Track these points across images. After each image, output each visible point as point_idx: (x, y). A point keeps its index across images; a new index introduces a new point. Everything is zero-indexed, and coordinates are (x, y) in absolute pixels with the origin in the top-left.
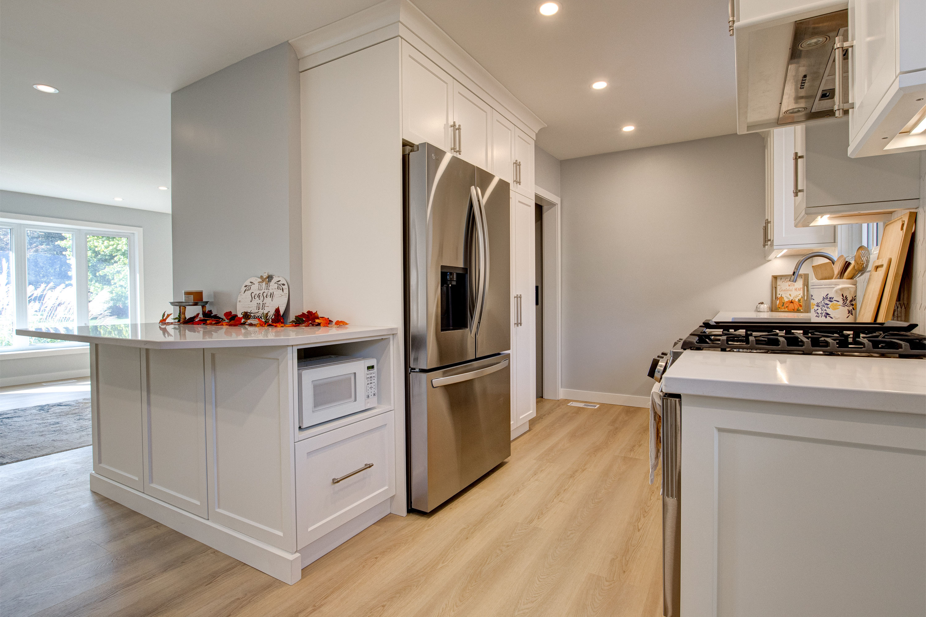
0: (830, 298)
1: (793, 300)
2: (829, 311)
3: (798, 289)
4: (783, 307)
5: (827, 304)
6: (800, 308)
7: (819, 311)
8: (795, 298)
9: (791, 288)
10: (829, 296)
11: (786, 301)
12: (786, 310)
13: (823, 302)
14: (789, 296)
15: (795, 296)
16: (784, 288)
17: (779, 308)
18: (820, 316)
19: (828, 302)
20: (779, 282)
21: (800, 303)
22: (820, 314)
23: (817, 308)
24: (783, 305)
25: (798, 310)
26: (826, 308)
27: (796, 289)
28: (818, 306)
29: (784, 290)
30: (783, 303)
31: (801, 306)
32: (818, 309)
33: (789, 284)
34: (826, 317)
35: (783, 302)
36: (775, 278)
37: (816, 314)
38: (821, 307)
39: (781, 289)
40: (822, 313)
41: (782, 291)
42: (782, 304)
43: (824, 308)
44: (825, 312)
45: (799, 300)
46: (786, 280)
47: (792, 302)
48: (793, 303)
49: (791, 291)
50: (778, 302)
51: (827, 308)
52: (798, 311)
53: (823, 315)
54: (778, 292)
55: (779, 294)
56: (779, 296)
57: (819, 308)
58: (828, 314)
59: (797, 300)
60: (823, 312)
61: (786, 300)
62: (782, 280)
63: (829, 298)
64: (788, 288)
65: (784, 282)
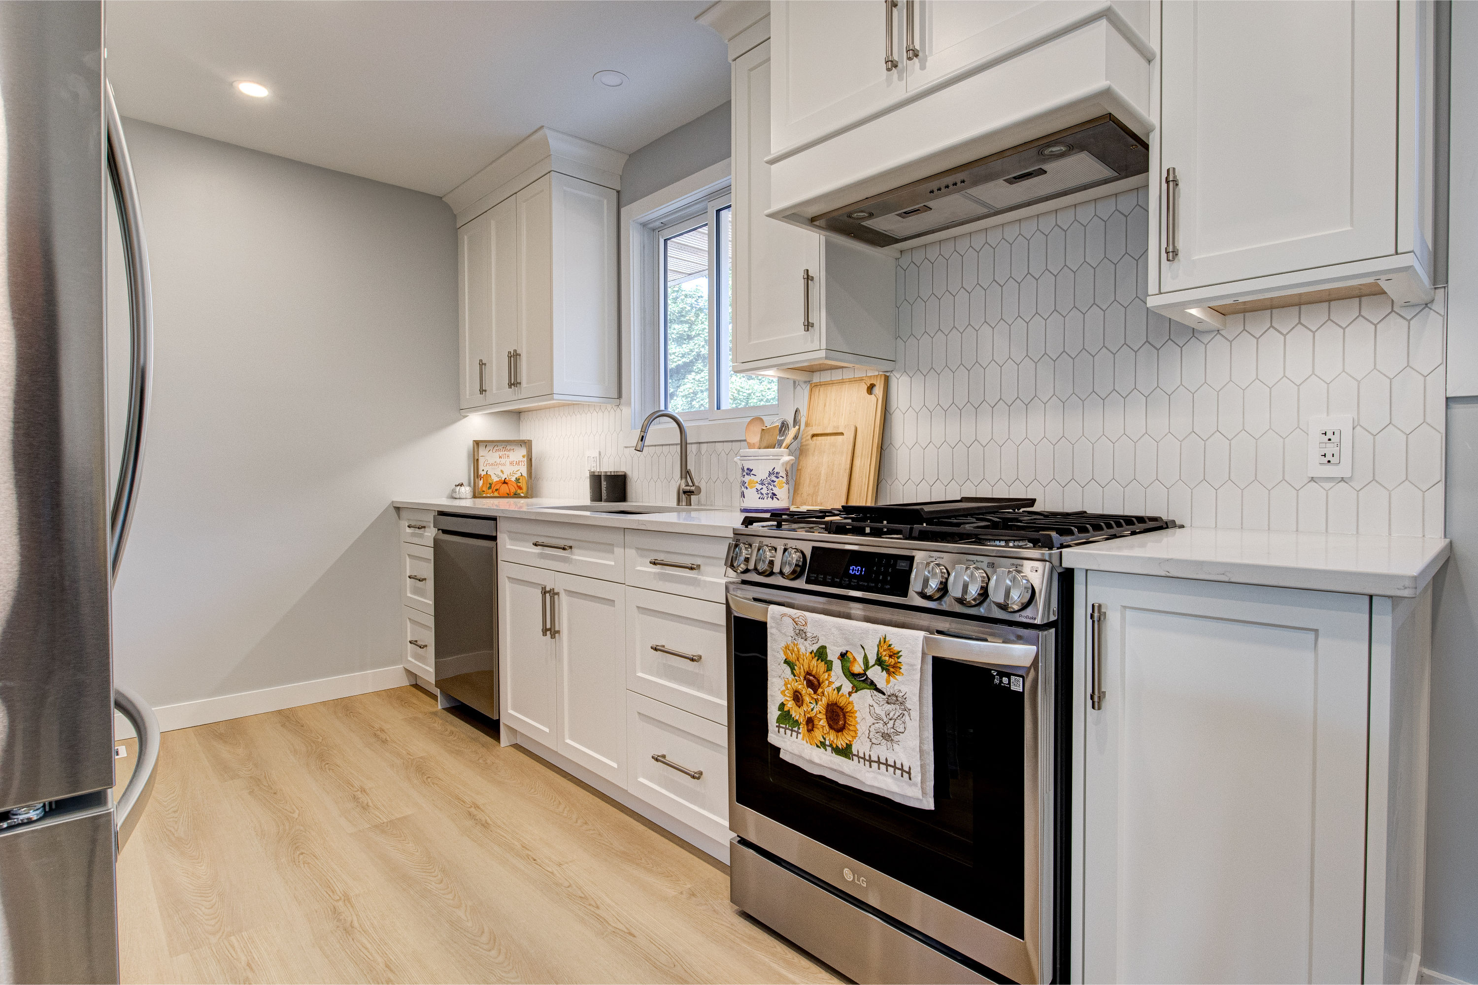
0: (777, 473)
1: (507, 479)
2: (776, 491)
3: (515, 463)
4: (490, 491)
5: (773, 481)
6: (519, 491)
7: (764, 491)
8: (511, 477)
9: (503, 461)
10: (776, 471)
11: (495, 481)
12: (496, 494)
13: (768, 478)
14: (501, 474)
15: (510, 474)
16: (491, 461)
17: (484, 491)
18: (766, 498)
19: (774, 479)
20: (482, 452)
21: (519, 484)
22: (765, 495)
23: (762, 487)
24: (490, 488)
25: (515, 494)
26: (772, 487)
27: (511, 463)
28: (762, 484)
29: (492, 464)
30: (490, 484)
31: (520, 488)
32: (762, 489)
33: (501, 455)
34: (773, 498)
35: (491, 482)
36: (477, 443)
37: (760, 495)
38: (767, 485)
39: (486, 462)
40: (767, 494)
41: (488, 465)
42: (488, 485)
43: (771, 487)
44: (771, 491)
45: (517, 480)
46: (496, 448)
47: (505, 482)
48: (507, 483)
49: (504, 465)
50: (481, 483)
51: (774, 486)
52: (516, 496)
53: (769, 497)
54: (481, 467)
55: (483, 470)
56: (483, 473)
57: (764, 487)
58: (774, 494)
59: (513, 479)
60: (768, 492)
61: (495, 479)
62: (488, 448)
63: (775, 473)
64: (498, 460)
65: (491, 452)
